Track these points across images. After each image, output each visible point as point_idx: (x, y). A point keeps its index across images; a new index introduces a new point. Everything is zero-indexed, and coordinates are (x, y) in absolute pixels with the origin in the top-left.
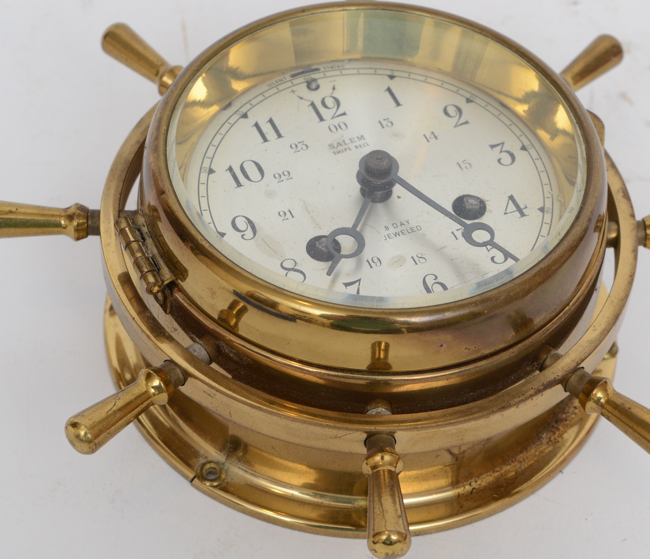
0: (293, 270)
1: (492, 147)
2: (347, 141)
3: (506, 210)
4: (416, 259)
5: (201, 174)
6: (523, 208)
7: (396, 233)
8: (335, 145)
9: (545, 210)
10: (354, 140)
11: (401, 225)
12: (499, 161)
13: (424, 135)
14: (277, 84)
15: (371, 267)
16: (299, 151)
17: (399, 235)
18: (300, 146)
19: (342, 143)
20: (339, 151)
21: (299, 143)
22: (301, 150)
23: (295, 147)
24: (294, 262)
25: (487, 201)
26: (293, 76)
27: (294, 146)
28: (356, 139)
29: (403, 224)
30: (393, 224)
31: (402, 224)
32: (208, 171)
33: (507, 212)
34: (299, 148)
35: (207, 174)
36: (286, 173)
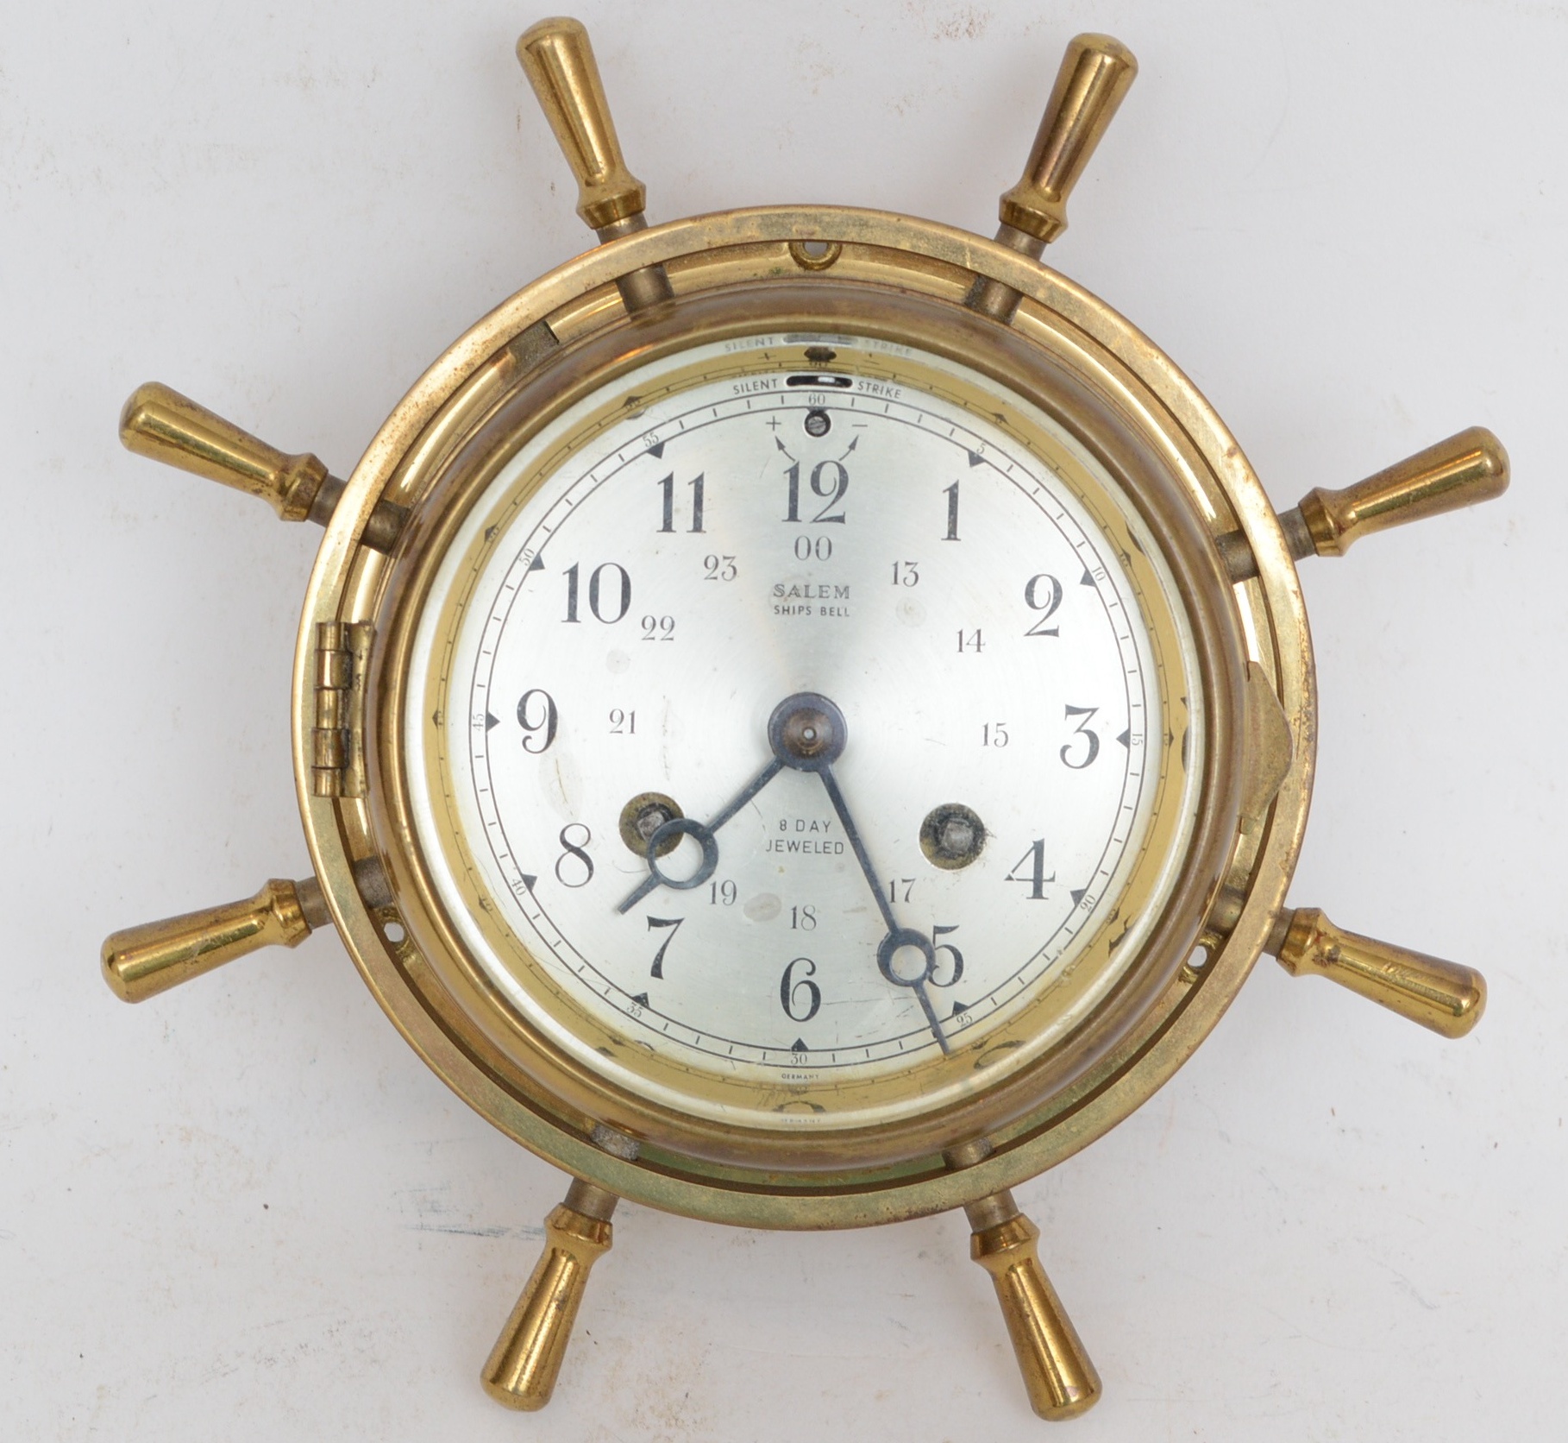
0: (578, 852)
1: (1071, 711)
2: (813, 591)
3: (1013, 871)
4: (800, 915)
5: (518, 561)
6: (1048, 878)
7: (794, 843)
8: (788, 589)
9: (1083, 900)
10: (827, 592)
11: (812, 828)
12: (1064, 750)
13: (961, 633)
14: (753, 392)
15: (714, 902)
16: (715, 578)
17: (797, 849)
18: (723, 565)
19: (802, 593)
20: (786, 608)
21: (725, 558)
22: (720, 577)
23: (711, 564)
24: (587, 834)
25: (992, 836)
26: (792, 381)
27: (711, 562)
28: (832, 591)
29: (817, 828)
30: (798, 821)
31: (814, 826)
32: (531, 560)
33: (1013, 876)
34: (718, 573)
35: (527, 567)
36: (667, 624)
